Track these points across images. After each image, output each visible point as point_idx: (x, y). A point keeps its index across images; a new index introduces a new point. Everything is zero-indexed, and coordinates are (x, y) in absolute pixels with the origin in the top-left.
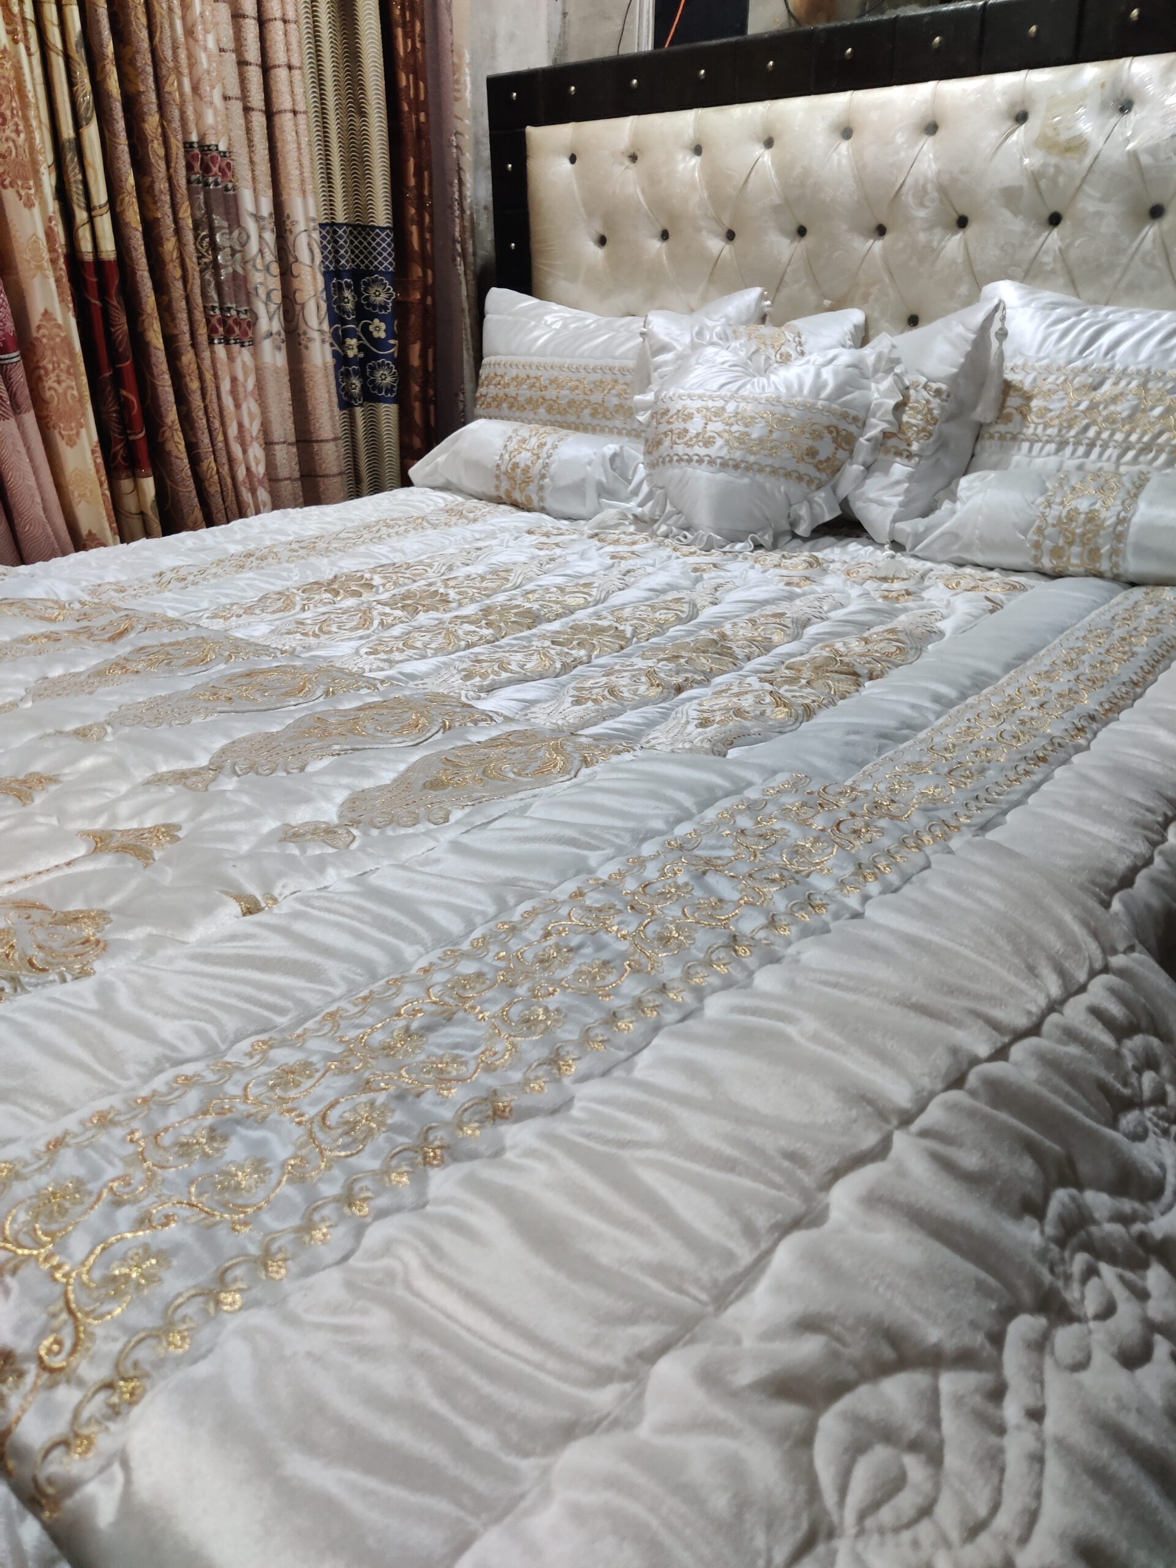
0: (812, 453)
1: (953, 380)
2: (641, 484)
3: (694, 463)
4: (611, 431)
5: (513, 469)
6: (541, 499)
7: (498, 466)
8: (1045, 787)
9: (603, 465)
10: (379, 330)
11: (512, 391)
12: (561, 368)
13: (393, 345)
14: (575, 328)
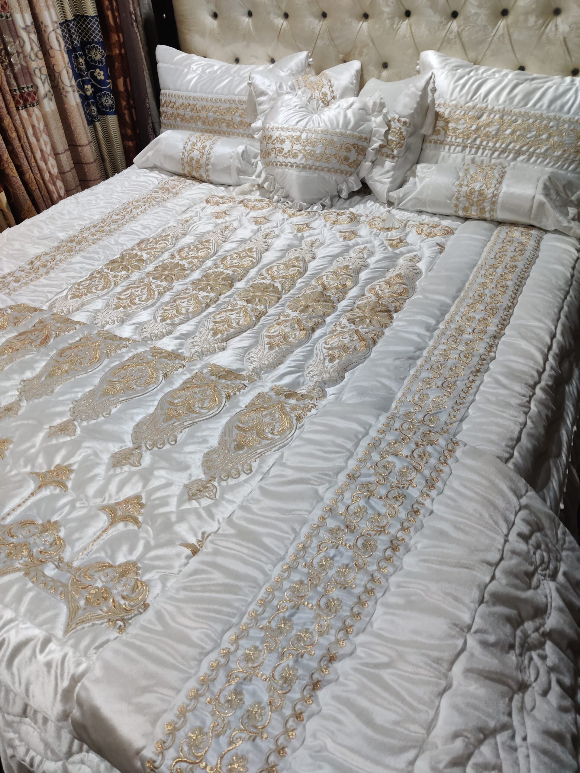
0: (347, 159)
1: (411, 116)
2: (261, 172)
4: (238, 135)
5: (191, 161)
6: (208, 176)
7: (182, 159)
8: (481, 388)
9: (238, 158)
10: (100, 75)
11: (181, 112)
12: (207, 100)
13: (109, 83)
14: (210, 72)
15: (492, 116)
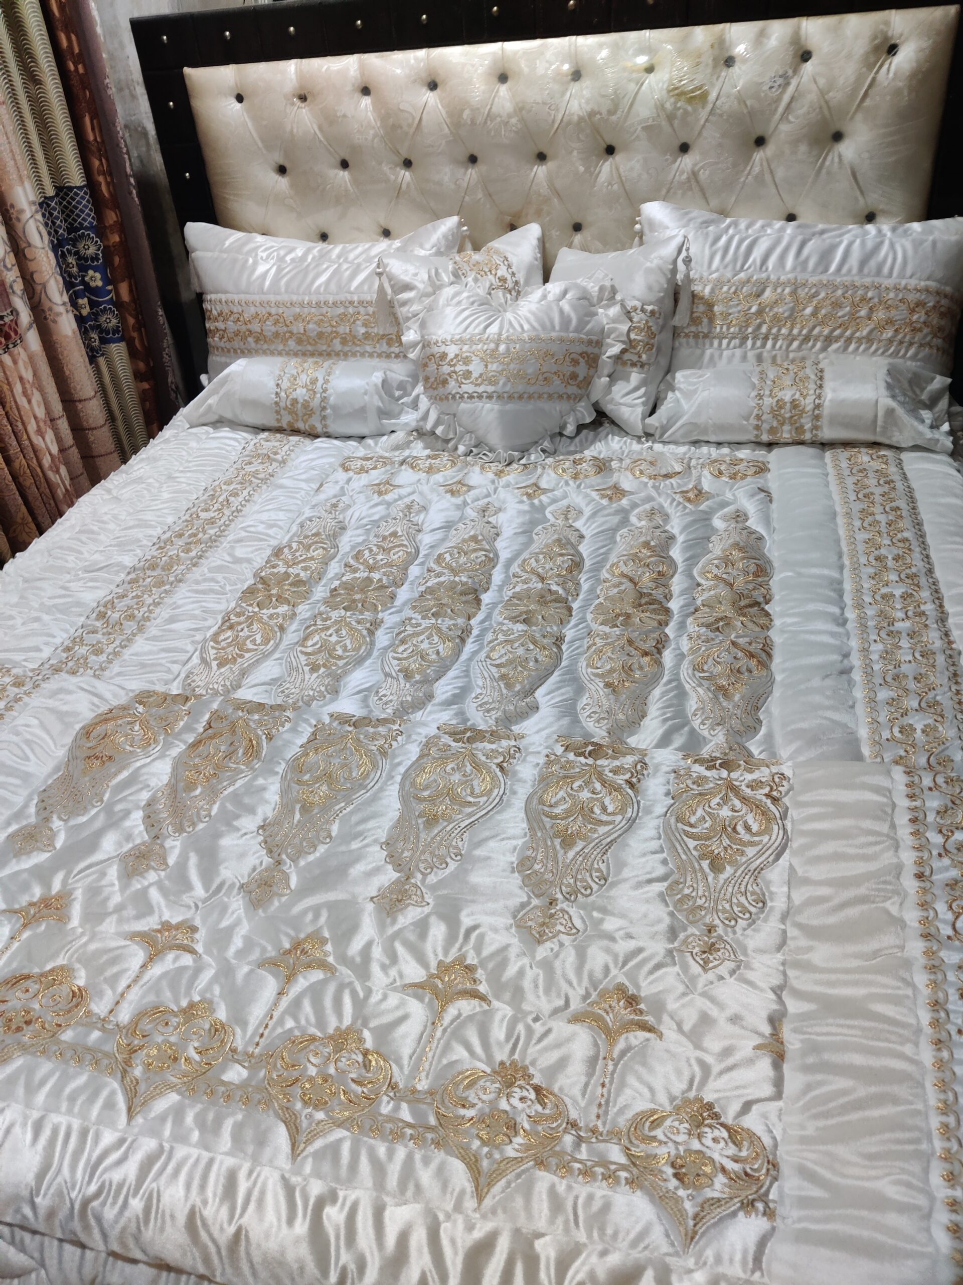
0: (574, 376)
1: (660, 301)
2: (428, 412)
3: (484, 399)
4: (363, 355)
5: (292, 405)
6: (325, 426)
7: (276, 403)
9: (378, 393)
10: (96, 279)
11: (255, 327)
12: (302, 305)
13: (110, 292)
14: (293, 260)
15: (779, 290)
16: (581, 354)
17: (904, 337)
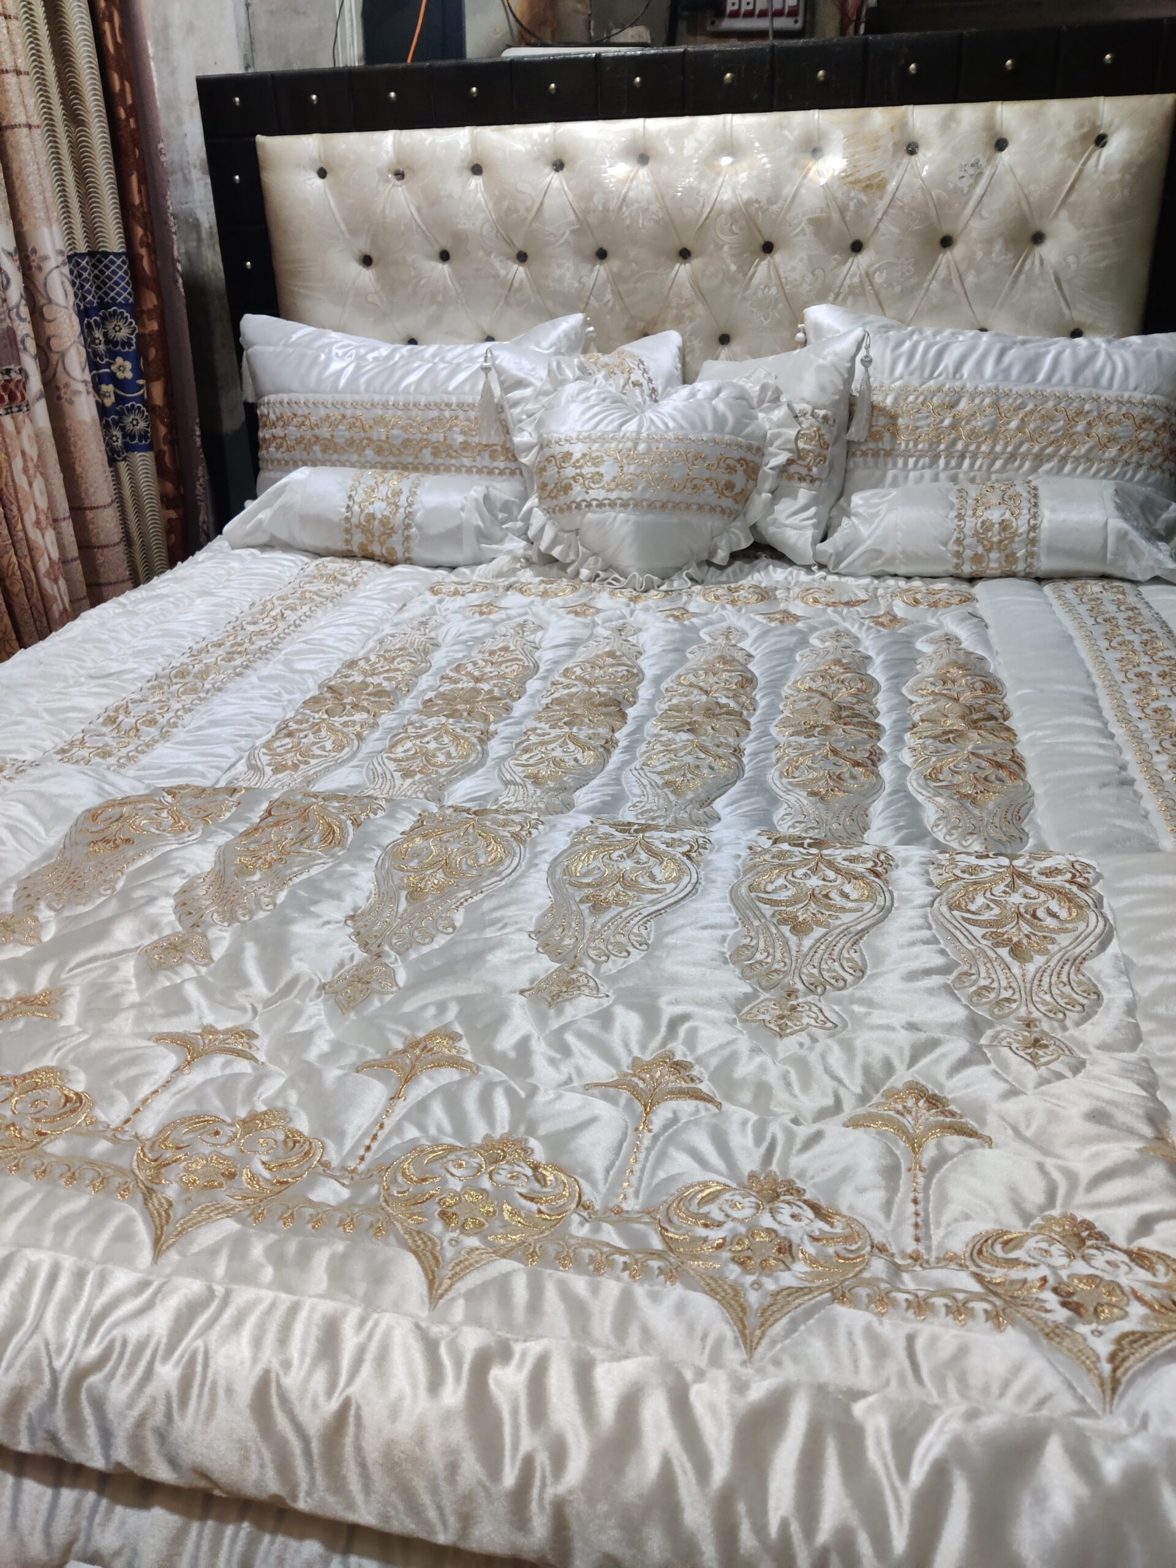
0: (730, 486)
1: (834, 406)
2: (542, 530)
3: (617, 509)
4: (458, 470)
5: (368, 521)
6: (408, 550)
7: (347, 519)
9: (478, 511)
10: (125, 369)
11: (325, 432)
12: (385, 406)
13: (142, 387)
14: (375, 359)
15: (977, 401)
16: (739, 461)
17: (1131, 457)
